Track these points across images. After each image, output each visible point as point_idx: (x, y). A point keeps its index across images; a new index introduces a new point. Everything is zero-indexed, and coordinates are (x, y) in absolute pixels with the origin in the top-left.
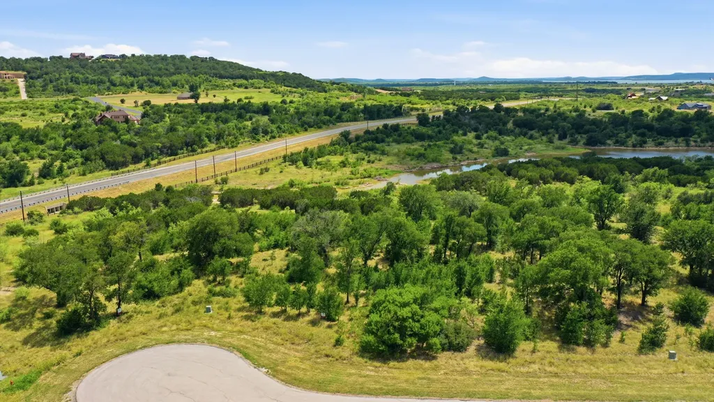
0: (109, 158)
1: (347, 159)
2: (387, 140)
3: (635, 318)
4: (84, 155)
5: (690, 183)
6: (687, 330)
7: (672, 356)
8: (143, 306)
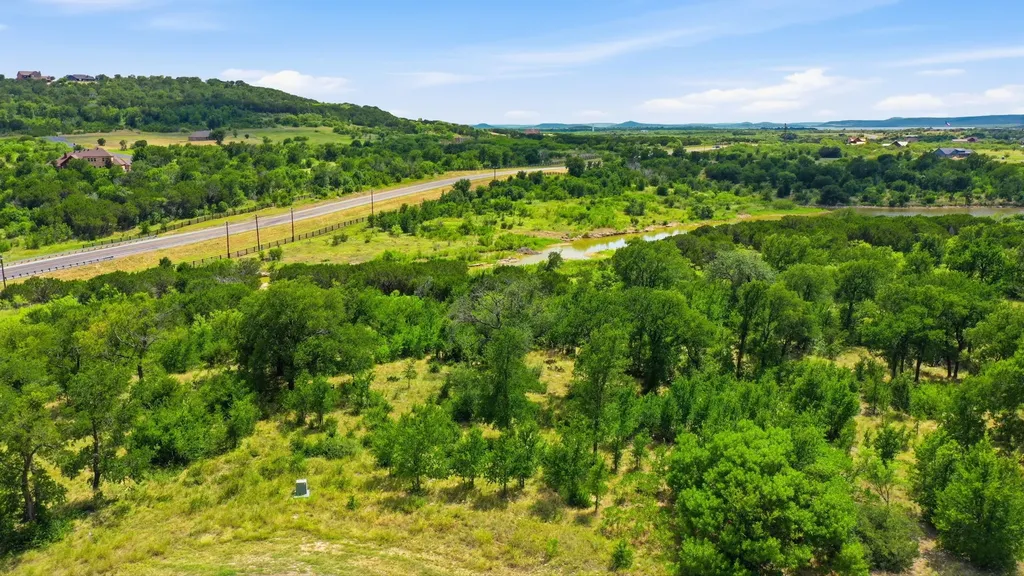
0: (79, 220)
1: (469, 222)
2: (526, 194)
4: (36, 215)
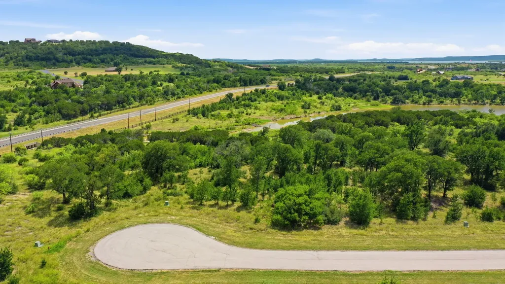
0: (64, 111)
1: (232, 112)
2: (258, 99)
3: (440, 204)
4: (46, 110)
5: (464, 125)
6: (473, 210)
7: (466, 225)
8: (123, 202)
